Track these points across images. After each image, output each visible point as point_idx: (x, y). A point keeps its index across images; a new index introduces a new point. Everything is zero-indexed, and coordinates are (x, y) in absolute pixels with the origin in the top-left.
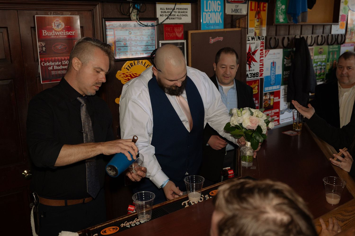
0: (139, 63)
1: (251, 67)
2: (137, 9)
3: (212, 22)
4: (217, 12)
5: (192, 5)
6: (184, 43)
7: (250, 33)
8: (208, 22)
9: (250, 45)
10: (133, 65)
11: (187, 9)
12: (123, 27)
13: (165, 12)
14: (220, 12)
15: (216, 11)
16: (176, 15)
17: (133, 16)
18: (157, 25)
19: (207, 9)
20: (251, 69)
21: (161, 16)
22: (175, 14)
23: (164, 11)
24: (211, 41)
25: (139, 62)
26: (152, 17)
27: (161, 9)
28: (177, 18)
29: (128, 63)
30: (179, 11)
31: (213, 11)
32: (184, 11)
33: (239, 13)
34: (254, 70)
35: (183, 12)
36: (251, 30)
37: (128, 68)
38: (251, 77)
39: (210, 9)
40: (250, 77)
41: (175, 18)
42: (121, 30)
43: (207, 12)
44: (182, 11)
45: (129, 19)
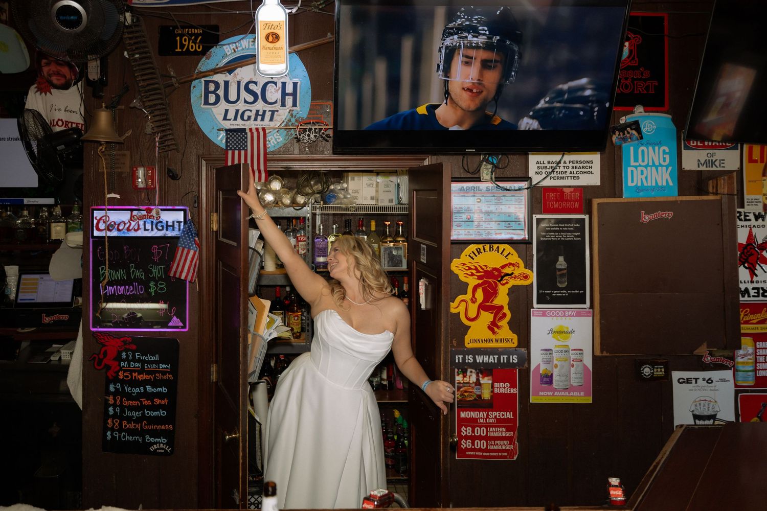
0: (493, 250)
1: (757, 276)
2: (492, 164)
3: (649, 185)
4: (660, 165)
5: (601, 154)
6: (583, 220)
7: (748, 205)
8: (639, 184)
9: (751, 230)
10: (482, 250)
11: (592, 162)
12: (467, 190)
13: (546, 168)
14: (667, 167)
15: (657, 164)
16: (568, 173)
17: (484, 175)
18: (527, 189)
19: (636, 160)
20: (755, 279)
21: (538, 174)
22: (566, 170)
23: (544, 165)
24: (645, 218)
25: (493, 246)
26: (519, 176)
27: (537, 163)
28: (569, 178)
29: (473, 247)
30: (574, 165)
31: (651, 164)
32: (585, 165)
33: (717, 167)
34: (765, 282)
35: (583, 167)
36: (752, 199)
37: (472, 255)
38: (758, 296)
39: (643, 161)
40: (754, 296)
41: (567, 178)
42: (464, 196)
43: (636, 167)
44: (581, 165)
45: (478, 180)
